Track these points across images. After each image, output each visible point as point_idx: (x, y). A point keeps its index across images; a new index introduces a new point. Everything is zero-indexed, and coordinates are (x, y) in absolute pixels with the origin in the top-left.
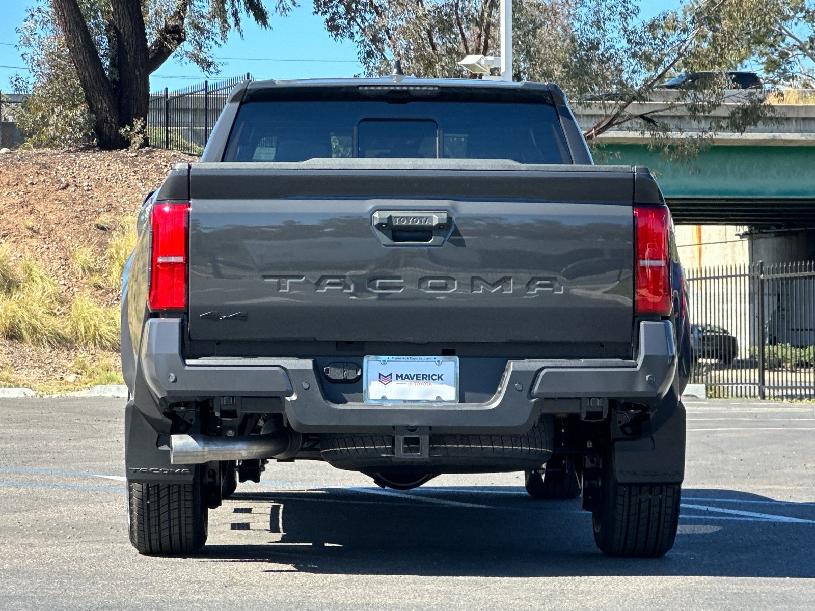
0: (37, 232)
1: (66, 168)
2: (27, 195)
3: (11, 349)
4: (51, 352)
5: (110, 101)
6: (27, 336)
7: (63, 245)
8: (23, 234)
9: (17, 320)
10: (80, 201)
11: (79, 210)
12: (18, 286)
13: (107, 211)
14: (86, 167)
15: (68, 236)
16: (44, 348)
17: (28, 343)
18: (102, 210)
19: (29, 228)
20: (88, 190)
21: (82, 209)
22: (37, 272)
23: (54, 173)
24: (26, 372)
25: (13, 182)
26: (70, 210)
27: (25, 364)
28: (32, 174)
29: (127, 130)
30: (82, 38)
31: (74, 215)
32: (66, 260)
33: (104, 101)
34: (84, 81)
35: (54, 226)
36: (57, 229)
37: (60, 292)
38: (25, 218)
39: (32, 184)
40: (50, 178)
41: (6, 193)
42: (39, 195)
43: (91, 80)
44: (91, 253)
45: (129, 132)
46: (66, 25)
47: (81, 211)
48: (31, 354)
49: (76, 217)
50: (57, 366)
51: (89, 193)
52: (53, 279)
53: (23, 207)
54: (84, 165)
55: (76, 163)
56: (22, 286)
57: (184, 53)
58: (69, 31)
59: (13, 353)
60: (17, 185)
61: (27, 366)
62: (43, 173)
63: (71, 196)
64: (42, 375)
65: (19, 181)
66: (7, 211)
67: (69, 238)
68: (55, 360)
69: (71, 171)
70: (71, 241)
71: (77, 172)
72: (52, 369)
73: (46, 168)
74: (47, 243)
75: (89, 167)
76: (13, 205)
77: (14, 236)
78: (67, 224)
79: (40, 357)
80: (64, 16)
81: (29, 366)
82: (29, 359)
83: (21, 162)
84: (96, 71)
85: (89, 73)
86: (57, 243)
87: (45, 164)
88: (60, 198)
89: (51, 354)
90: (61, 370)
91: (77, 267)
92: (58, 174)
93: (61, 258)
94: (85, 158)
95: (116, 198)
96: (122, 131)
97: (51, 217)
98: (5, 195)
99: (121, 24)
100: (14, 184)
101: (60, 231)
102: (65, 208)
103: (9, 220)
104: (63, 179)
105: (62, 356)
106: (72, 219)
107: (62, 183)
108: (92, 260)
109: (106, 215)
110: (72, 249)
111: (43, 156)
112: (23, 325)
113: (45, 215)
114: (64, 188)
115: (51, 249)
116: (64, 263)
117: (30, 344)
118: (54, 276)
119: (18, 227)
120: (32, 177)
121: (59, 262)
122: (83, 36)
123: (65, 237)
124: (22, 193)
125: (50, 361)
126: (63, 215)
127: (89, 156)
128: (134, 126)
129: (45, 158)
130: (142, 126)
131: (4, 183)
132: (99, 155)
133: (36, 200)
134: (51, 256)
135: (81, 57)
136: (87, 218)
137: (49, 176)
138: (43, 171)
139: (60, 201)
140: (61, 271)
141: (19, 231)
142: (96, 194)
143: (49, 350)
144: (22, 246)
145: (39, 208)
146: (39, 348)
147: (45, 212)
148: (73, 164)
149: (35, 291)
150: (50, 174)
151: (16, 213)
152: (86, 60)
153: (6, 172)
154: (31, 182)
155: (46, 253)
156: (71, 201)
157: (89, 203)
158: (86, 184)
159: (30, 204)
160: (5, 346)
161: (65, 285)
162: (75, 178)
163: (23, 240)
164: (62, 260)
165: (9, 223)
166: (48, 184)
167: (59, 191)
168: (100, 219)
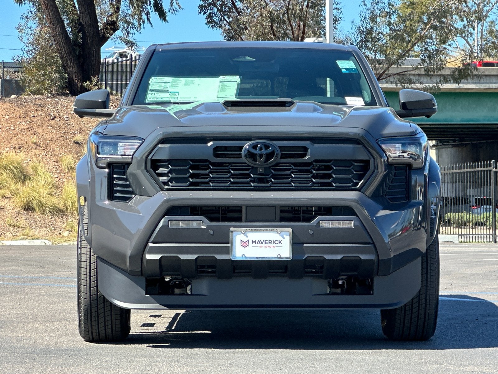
0: (39, 146)
1: (53, 107)
2: (31, 123)
3: (27, 216)
4: (51, 218)
5: (78, 66)
6: (37, 209)
7: (55, 153)
8: (31, 147)
9: (31, 199)
10: (63, 127)
11: (63, 132)
12: (30, 178)
13: (80, 133)
14: (65, 106)
15: (58, 148)
16: (47, 215)
17: (37, 212)
18: (77, 132)
19: (34, 143)
20: (67, 120)
21: (65, 132)
22: (41, 170)
23: (46, 110)
24: (38, 230)
25: (22, 116)
26: (58, 132)
27: (37, 225)
28: (33, 110)
29: (88, 84)
30: (60, 28)
31: (61, 135)
32: (57, 162)
33: (74, 67)
34: (62, 54)
35: (49, 142)
36: (51, 143)
37: (55, 182)
38: (31, 137)
39: (34, 116)
40: (44, 113)
41: (19, 123)
42: (38, 123)
43: (66, 54)
44: (72, 158)
45: (89, 85)
46: (51, 20)
47: (64, 133)
48: (40, 219)
49: (61, 137)
50: (56, 226)
51: (68, 122)
52: (50, 174)
53: (29, 130)
54: (64, 105)
55: (59, 104)
56: (32, 178)
57: (118, 37)
58: (53, 24)
59: (29, 219)
60: (25, 117)
61: (38, 227)
62: (40, 110)
63: (57, 124)
64: (47, 232)
65: (26, 115)
66: (20, 133)
67: (58, 149)
68: (55, 223)
69: (56, 108)
70: (60, 151)
71: (60, 109)
72: (53, 229)
73: (41, 107)
74: (45, 152)
75: (67, 106)
76: (23, 129)
77: (26, 148)
78: (57, 141)
79: (45, 221)
80: (50, 14)
81: (39, 227)
82: (39, 222)
83: (26, 103)
84: (69, 48)
85: (65, 49)
86: (51, 152)
87: (41, 105)
88: (51, 125)
89: (52, 220)
90: (59, 229)
91: (64, 167)
92: (49, 111)
93: (54, 161)
94: (64, 101)
95: (84, 125)
96: (85, 84)
97: (46, 136)
98: (18, 123)
99: (84, 19)
100: (23, 117)
101: (53, 145)
102: (55, 131)
103: (22, 138)
104: (52, 114)
105: (59, 220)
106: (59, 138)
107: (51, 116)
108: (72, 162)
109: (79, 135)
110: (60, 156)
111: (39, 100)
112: (34, 202)
113: (43, 135)
114: (53, 119)
115: (48, 156)
116: (56, 164)
117: (39, 213)
118: (50, 172)
119: (27, 143)
120: (33, 112)
121: (53, 163)
122: (61, 27)
123: (56, 149)
124: (29, 122)
125: (52, 223)
126: (54, 135)
127: (66, 100)
128: (92, 81)
129: (40, 101)
130: (97, 81)
131: (17, 116)
132: (72, 99)
133: (37, 126)
134: (48, 160)
135: (60, 40)
136: (68, 137)
137: (44, 112)
138: (40, 109)
139: (51, 127)
140: (55, 169)
141: (28, 145)
142: (72, 122)
143: (50, 217)
144: (30, 154)
145: (40, 131)
146: (44, 216)
147: (43, 134)
148: (57, 104)
149: (41, 181)
150: (44, 110)
151: (26, 134)
152: (63, 41)
153: (18, 110)
154: (33, 115)
155: (45, 158)
156: (57, 127)
157: (68, 128)
158: (65, 116)
159: (34, 129)
160: (24, 215)
161: (57, 177)
162: (59, 113)
163: (31, 151)
164: (55, 163)
165: (22, 140)
166: (44, 117)
167: (50, 121)
168: (76, 138)
